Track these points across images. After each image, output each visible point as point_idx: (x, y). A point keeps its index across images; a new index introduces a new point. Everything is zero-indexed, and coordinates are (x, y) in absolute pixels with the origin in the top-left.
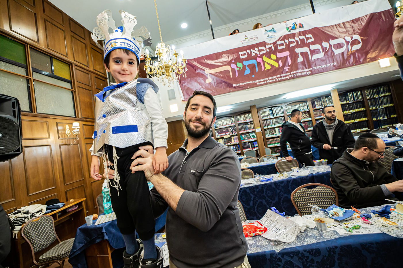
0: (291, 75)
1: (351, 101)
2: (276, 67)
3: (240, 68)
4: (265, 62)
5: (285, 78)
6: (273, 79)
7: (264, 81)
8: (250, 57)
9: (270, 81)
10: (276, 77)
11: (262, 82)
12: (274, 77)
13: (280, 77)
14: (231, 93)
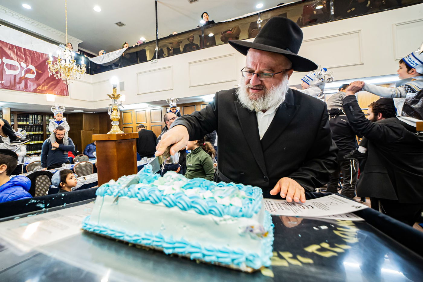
1: (31, 123)
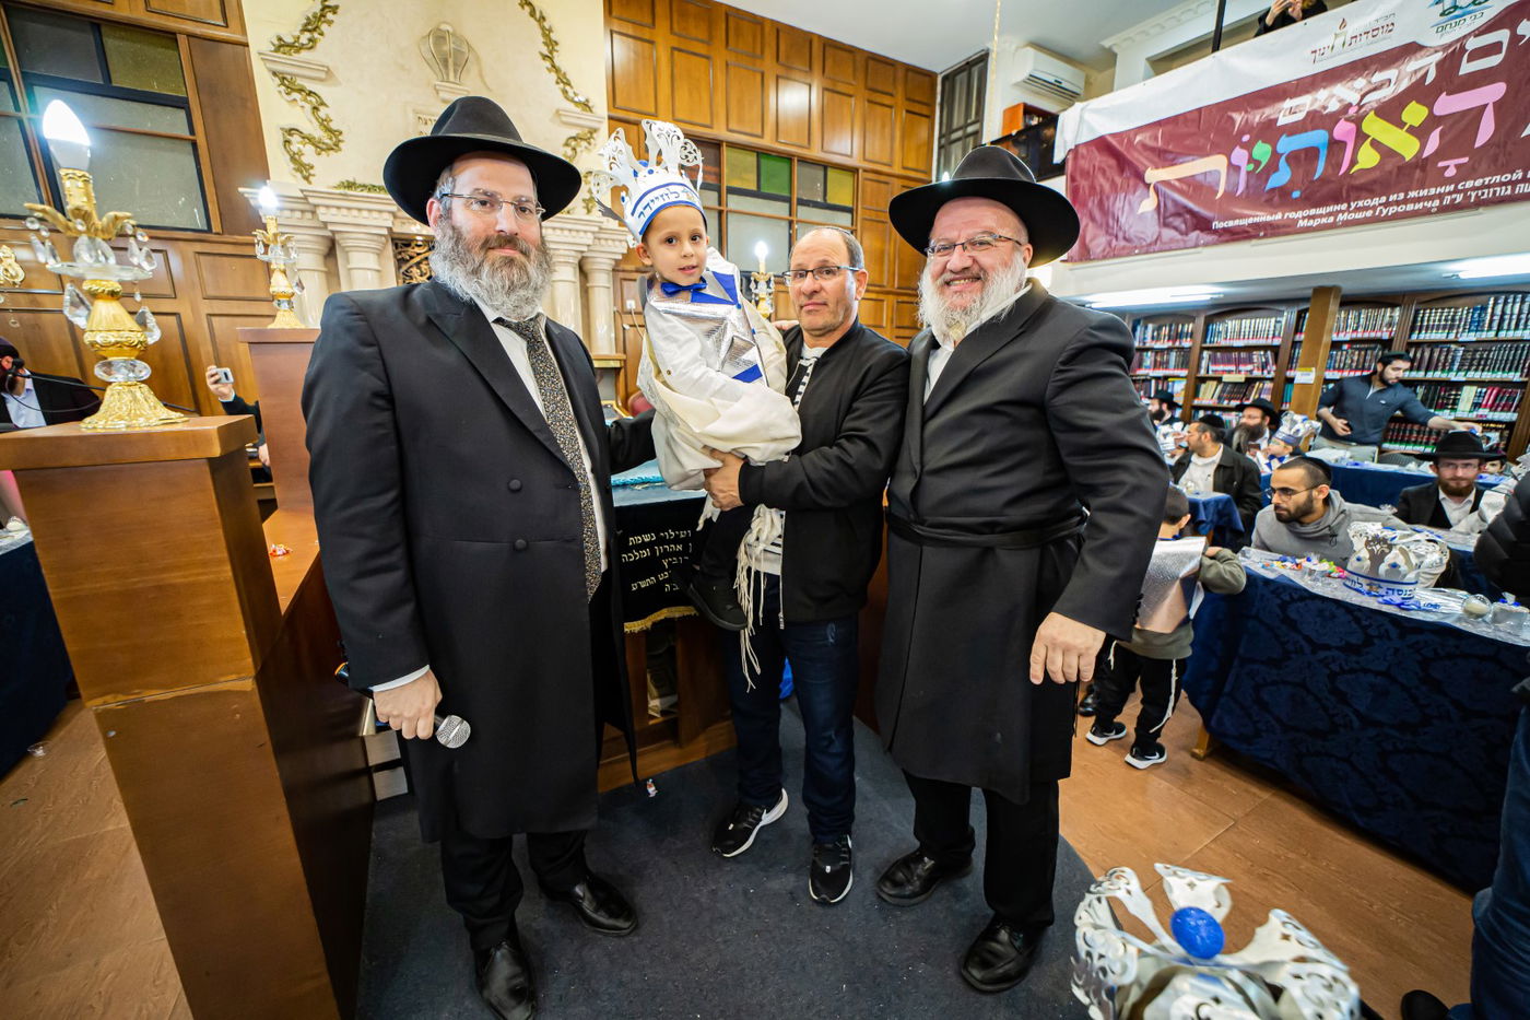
0: (1454, 196)
2: (1403, 158)
3: (1257, 163)
4: (1369, 136)
5: (1419, 206)
6: (1366, 208)
7: (1329, 214)
8: (1315, 120)
9: (1353, 216)
10: (1384, 199)
11: (1321, 216)
12: (1376, 201)
13: (1398, 203)
14: (1199, 249)
